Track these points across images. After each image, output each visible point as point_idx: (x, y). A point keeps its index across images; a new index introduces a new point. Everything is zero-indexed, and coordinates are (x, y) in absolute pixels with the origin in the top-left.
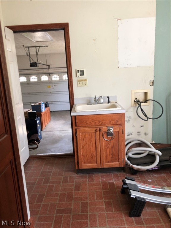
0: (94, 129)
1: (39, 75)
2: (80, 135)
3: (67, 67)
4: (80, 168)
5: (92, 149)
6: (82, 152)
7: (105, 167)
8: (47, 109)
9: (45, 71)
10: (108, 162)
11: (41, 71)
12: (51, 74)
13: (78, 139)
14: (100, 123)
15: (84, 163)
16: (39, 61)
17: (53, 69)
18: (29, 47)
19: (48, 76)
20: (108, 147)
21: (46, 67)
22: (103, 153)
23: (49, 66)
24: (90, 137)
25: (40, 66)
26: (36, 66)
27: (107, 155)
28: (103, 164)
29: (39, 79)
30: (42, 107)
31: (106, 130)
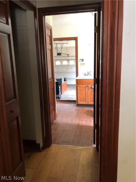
0: (85, 85)
1: (61, 60)
2: (78, 89)
3: (76, 56)
4: (78, 104)
5: (84, 95)
6: (79, 96)
7: (90, 104)
8: (65, 82)
9: (66, 58)
10: (91, 102)
11: (63, 58)
12: (69, 60)
13: (78, 90)
14: (88, 83)
15: (80, 101)
16: (63, 52)
17: (70, 57)
18: (57, 44)
19: (67, 61)
20: (91, 95)
21: (66, 55)
22: (89, 97)
23: (69, 55)
24: (83, 89)
25: (62, 55)
26: (61, 55)
27: (91, 98)
28: (89, 102)
29: (62, 63)
30: (62, 80)
31: (91, 87)
